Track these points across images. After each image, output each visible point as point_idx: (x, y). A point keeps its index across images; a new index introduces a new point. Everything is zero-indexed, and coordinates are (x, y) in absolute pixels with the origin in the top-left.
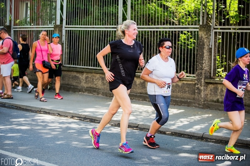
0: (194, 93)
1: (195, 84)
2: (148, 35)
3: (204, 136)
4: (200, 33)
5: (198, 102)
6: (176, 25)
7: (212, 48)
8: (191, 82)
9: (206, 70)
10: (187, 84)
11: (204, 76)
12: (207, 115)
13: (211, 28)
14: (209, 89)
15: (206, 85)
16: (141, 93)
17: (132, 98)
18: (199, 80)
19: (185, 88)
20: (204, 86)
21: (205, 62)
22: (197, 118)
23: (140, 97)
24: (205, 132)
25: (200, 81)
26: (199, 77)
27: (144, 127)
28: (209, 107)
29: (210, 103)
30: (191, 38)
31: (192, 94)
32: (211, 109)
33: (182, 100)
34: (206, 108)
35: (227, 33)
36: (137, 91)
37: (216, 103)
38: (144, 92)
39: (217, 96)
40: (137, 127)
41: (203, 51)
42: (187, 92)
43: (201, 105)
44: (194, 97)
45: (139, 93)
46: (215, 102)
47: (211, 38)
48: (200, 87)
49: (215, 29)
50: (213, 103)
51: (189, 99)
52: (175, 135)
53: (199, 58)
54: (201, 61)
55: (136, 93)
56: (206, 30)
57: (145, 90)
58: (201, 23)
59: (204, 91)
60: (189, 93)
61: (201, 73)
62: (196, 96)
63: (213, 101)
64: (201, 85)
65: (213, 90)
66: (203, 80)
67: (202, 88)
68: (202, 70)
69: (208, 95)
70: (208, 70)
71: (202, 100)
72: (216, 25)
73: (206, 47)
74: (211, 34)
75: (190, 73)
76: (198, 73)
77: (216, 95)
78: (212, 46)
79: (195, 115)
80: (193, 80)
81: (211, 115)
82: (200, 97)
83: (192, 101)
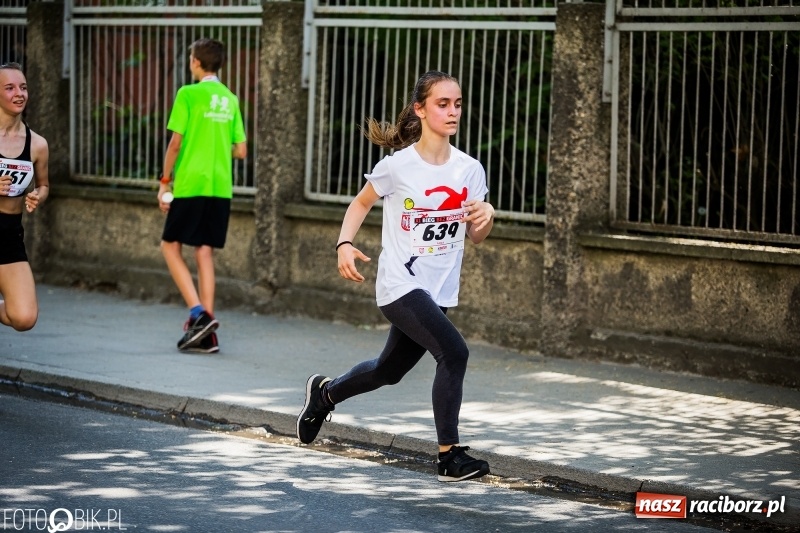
2: (706, 53)
16: (668, 333)
17: (627, 356)
23: (665, 349)
36: (652, 323)
38: (683, 327)
45: (657, 333)
55: (647, 333)
57: (687, 320)
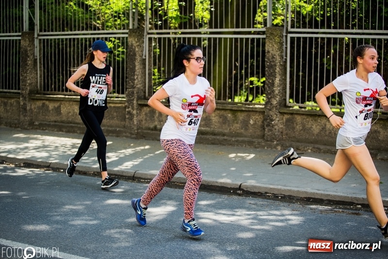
0: (124, 119)
1: (125, 107)
2: (63, 44)
3: (135, 176)
4: (130, 40)
5: (129, 131)
6: (99, 29)
7: (145, 59)
8: (120, 105)
9: (139, 88)
10: (114, 107)
11: (136, 97)
12: (142, 148)
13: (144, 33)
14: (143, 113)
15: (140, 107)
16: (55, 122)
17: (44, 128)
18: (130, 101)
19: (112, 113)
20: (137, 109)
21: (137, 78)
22: (129, 151)
23: (55, 126)
24: (137, 169)
25: (131, 103)
26: (130, 98)
27: (58, 166)
28: (144, 137)
29: (145, 131)
30: (119, 47)
31: (121, 121)
32: (147, 140)
33: (109, 128)
34: (141, 138)
35: (165, 38)
36: (50, 119)
37: (154, 132)
38: (59, 120)
39: (155, 122)
40: (48, 167)
41: (134, 64)
42: (115, 117)
43: (133, 134)
44: (125, 124)
45: (52, 122)
46: (152, 130)
47: (144, 45)
48: (132, 111)
49: (149, 34)
50: (149, 131)
51: (118, 127)
52: (98, 175)
53: (130, 73)
54: (131, 76)
55: (50, 122)
56: (138, 36)
57: (60, 118)
58: (131, 27)
59: (137, 116)
60: (117, 119)
61: (133, 93)
62: (127, 123)
63: (149, 129)
64: (133, 109)
65: (149, 115)
66: (135, 102)
67: (135, 112)
68: (134, 88)
69: (142, 121)
70: (142, 88)
71: (135, 128)
72: (150, 29)
73: (138, 58)
74: (145, 40)
75: (118, 93)
76: (129, 93)
77: (153, 121)
78: (145, 56)
79: (125, 148)
80: (123, 102)
81: (147, 147)
82: (133, 124)
83: (122, 129)
